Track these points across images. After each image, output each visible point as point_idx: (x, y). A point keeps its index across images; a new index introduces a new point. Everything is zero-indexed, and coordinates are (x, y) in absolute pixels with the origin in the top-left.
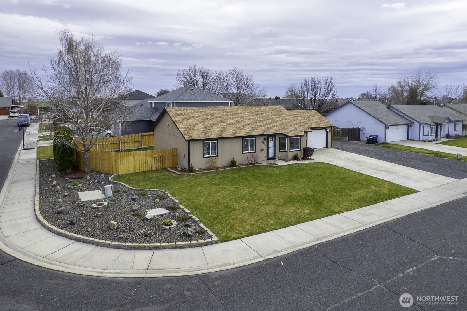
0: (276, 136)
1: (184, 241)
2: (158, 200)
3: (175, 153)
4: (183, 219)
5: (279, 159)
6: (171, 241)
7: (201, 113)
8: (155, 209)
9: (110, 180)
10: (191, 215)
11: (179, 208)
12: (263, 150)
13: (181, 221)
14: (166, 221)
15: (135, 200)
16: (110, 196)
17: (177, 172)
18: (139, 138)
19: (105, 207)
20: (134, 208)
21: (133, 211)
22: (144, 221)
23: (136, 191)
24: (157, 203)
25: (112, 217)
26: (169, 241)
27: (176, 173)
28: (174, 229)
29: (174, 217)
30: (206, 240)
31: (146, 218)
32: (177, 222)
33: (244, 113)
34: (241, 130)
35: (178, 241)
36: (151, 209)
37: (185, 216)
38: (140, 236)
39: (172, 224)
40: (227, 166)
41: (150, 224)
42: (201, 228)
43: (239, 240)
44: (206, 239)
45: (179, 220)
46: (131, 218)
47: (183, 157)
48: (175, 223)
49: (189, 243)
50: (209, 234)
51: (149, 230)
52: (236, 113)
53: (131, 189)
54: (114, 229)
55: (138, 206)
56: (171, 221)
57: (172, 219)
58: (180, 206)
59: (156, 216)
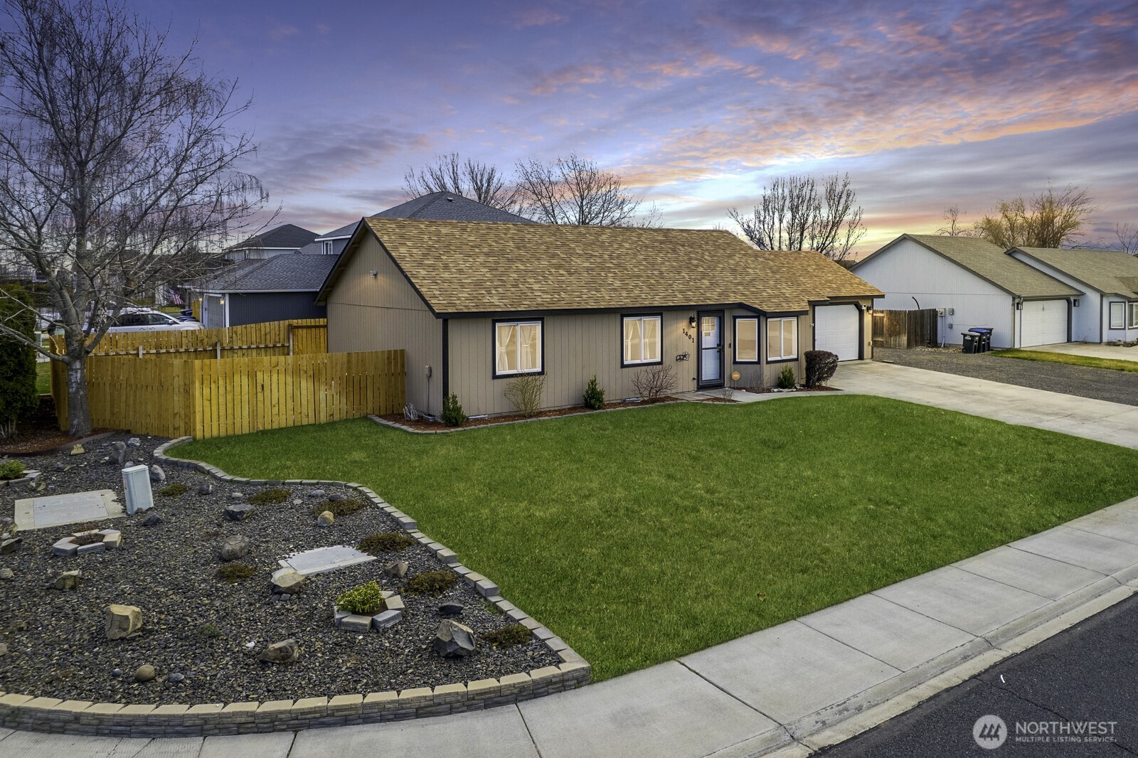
0: (723, 311)
1: (438, 682)
2: (328, 514)
3: (396, 365)
4: (432, 586)
5: (734, 388)
6: (376, 684)
7: (484, 238)
8: (316, 550)
9: (156, 455)
10: (461, 569)
11: (411, 542)
12: (685, 356)
13: (422, 593)
14: (356, 594)
15: (238, 520)
16: (145, 508)
17: (405, 427)
18: (282, 337)
19: (109, 547)
20: (228, 547)
21: (223, 559)
22: (266, 597)
23: (249, 489)
24: (323, 528)
25: (128, 588)
26: (366, 684)
27: (401, 430)
28: (393, 627)
29: (392, 578)
30: (537, 674)
31: (276, 586)
32: (405, 597)
33: (621, 246)
34: (615, 290)
35: (411, 684)
36: (300, 548)
37: (437, 572)
38: (234, 665)
39: (384, 607)
40: (574, 409)
41: (288, 610)
42: (509, 618)
43: (674, 665)
44: (533, 668)
45: (410, 588)
46: (212, 587)
47: (425, 376)
48: (395, 602)
49: (458, 687)
50: (542, 644)
51: (282, 638)
52: (594, 244)
53: (231, 481)
54: (122, 639)
55: (247, 539)
56: (377, 594)
57: (383, 587)
58: (417, 535)
59: (318, 575)
